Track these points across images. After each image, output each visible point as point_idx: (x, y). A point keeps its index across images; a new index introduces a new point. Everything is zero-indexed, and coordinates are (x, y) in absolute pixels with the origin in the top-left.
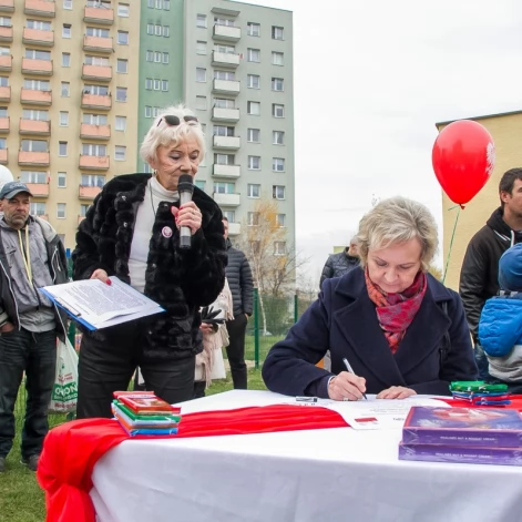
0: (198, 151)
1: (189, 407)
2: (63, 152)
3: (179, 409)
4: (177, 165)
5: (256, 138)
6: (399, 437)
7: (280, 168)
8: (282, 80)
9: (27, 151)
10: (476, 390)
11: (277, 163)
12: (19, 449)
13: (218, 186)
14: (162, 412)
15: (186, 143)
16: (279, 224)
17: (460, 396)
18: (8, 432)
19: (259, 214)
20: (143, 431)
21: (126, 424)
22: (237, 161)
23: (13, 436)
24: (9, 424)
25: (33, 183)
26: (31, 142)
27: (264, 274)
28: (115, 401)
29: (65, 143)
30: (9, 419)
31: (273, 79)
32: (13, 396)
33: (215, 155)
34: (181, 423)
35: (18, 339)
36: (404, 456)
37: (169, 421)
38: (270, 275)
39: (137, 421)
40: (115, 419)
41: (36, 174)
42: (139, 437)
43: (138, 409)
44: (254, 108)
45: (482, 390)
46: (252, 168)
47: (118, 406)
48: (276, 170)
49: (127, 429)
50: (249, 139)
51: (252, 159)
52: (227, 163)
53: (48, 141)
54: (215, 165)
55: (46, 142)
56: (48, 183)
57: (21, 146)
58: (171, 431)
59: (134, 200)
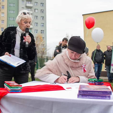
0: (31, 21)
1: (24, 85)
3: (22, 86)
4: (26, 25)
5: (37, 18)
7: (43, 26)
8: (43, 3)
10: (95, 81)
11: (42, 24)
14: (18, 86)
15: (29, 19)
16: (43, 40)
19: (37, 37)
20: (13, 91)
21: (8, 89)
22: (32, 24)
27: (39, 52)
28: (5, 84)
31: (41, 3)
34: (22, 89)
37: (19, 88)
38: (40, 53)
39: (11, 89)
40: (5, 88)
43: (11, 85)
44: (36, 10)
45: (97, 81)
46: (36, 26)
47: (6, 85)
48: (42, 26)
49: (9, 91)
50: (35, 19)
51: (36, 24)
58: (20, 91)
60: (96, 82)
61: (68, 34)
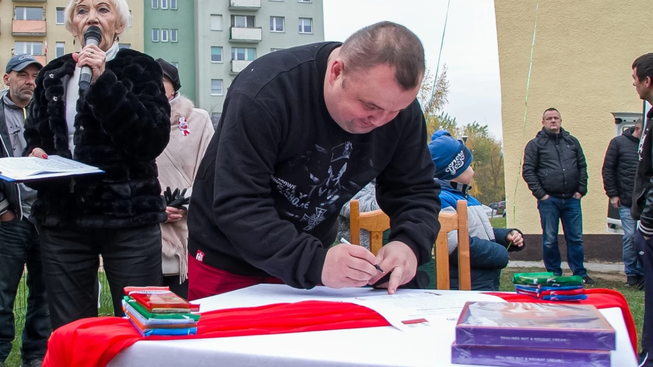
1: (209, 304)
2: (60, 19)
3: (198, 306)
6: (452, 337)
7: (308, 29)
9: (22, 19)
10: (543, 283)
11: (303, 24)
12: (19, 353)
13: (236, 51)
14: (180, 310)
17: (524, 290)
18: (7, 332)
20: (158, 331)
21: (139, 323)
22: (258, 22)
23: (12, 337)
24: (8, 323)
26: (25, 10)
28: (126, 298)
30: (8, 317)
32: (12, 292)
33: (233, 17)
34: (200, 323)
35: (19, 229)
36: (458, 360)
37: (187, 319)
39: (151, 320)
40: (126, 318)
41: (32, 45)
42: (153, 337)
43: (152, 306)
45: (551, 282)
46: (275, 30)
47: (130, 303)
48: (303, 31)
49: (140, 328)
51: (275, 20)
52: (246, 25)
53: (44, 8)
54: (233, 28)
55: (42, 9)
56: (45, 55)
57: (15, 14)
58: (189, 331)
59: (62, 75)
60: (548, 289)
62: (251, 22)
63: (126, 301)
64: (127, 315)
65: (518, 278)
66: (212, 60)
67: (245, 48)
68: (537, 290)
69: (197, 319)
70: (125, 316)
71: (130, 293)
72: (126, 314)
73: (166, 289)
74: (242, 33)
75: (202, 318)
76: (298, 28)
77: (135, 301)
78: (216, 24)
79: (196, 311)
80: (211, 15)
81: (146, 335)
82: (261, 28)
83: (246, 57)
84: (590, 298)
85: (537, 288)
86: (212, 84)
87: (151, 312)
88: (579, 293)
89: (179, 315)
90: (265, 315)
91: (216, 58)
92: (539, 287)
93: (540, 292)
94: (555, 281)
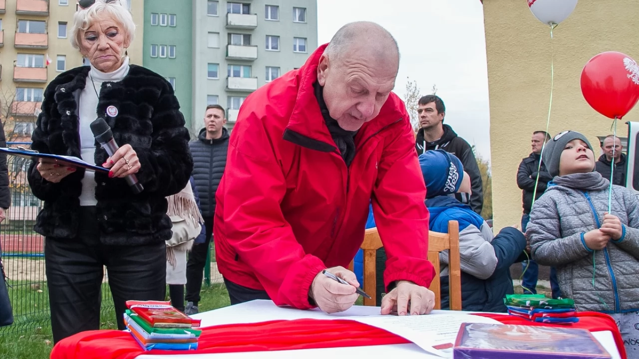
1: (210, 318)
2: (62, 33)
3: (199, 322)
5: (274, 16)
7: (302, 48)
9: (24, 32)
10: (535, 305)
11: (298, 43)
13: (232, 69)
14: (181, 325)
17: (517, 312)
20: (159, 345)
21: (141, 337)
22: (254, 40)
25: (30, 67)
26: (28, 23)
28: (128, 311)
29: (65, 23)
33: (229, 35)
34: (202, 338)
37: (189, 335)
39: (153, 335)
40: (127, 331)
41: (34, 57)
42: (155, 352)
43: (154, 320)
45: (544, 305)
46: (270, 49)
47: (131, 317)
48: (298, 51)
49: (141, 342)
50: (267, 17)
51: (270, 39)
52: (242, 43)
53: (47, 22)
54: (229, 46)
55: (44, 23)
56: (46, 67)
57: (18, 27)
58: (190, 346)
59: (73, 89)
60: (541, 311)
61: (413, 85)
62: (248, 40)
63: (128, 314)
64: (128, 329)
65: (510, 299)
66: (209, 77)
67: (240, 65)
68: (529, 312)
69: (198, 334)
70: (126, 329)
71: (132, 307)
72: (127, 327)
73: (167, 304)
74: (238, 51)
75: (203, 333)
76: (293, 47)
77: (137, 315)
78: (214, 41)
79: (197, 326)
80: (209, 32)
81: (147, 350)
82: (257, 46)
83: (242, 74)
84: (581, 321)
85: (530, 310)
86: (208, 100)
87: (153, 327)
88: (571, 316)
89: (180, 330)
90: (264, 331)
91: (212, 74)
92: (531, 309)
93: (533, 314)
94: (547, 303)
